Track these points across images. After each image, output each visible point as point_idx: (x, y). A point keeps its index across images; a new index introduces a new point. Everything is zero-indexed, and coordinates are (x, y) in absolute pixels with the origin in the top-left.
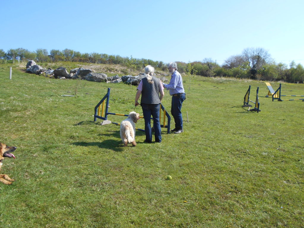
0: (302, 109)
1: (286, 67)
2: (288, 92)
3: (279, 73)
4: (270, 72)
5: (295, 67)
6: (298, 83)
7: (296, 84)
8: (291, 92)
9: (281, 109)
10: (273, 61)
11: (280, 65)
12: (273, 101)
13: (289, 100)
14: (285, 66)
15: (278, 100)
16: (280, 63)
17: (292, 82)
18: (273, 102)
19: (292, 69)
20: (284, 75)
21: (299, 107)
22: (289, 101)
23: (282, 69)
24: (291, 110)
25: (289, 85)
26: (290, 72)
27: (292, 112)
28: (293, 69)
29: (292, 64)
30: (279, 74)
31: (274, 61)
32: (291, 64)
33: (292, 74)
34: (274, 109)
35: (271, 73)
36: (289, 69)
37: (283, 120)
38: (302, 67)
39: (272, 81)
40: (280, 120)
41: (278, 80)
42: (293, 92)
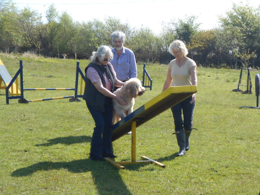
0: (66, 120)
1: (38, 18)
2: (44, 78)
3: (26, 32)
4: (6, 30)
5: (57, 20)
6: (65, 57)
7: (60, 59)
8: (51, 79)
9: (24, 122)
10: (11, 4)
11: (27, 15)
12: (8, 103)
13: (44, 100)
14: (36, 17)
15: (20, 102)
16: (26, 10)
17: (54, 56)
18: (8, 107)
19: (52, 25)
20: (36, 37)
21: (62, 116)
22: (43, 102)
23: (31, 24)
24: (44, 125)
25: (46, 62)
26: (49, 31)
27: (47, 128)
28: (55, 23)
29: (51, 13)
30: (25, 36)
31: (13, 4)
32: (49, 13)
33: (52, 36)
34: (8, 124)
35: (7, 32)
36: (46, 25)
37: (26, 151)
38: (71, 21)
39: (10, 52)
40: (19, 151)
41: (23, 49)
42: (54, 79)
